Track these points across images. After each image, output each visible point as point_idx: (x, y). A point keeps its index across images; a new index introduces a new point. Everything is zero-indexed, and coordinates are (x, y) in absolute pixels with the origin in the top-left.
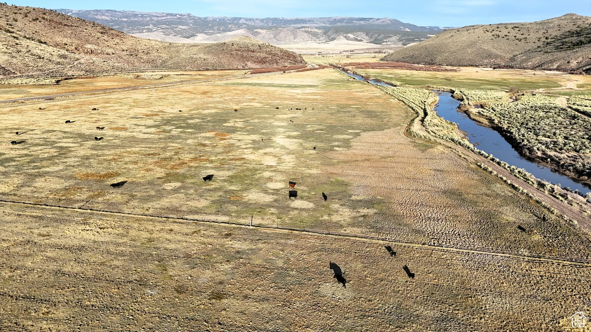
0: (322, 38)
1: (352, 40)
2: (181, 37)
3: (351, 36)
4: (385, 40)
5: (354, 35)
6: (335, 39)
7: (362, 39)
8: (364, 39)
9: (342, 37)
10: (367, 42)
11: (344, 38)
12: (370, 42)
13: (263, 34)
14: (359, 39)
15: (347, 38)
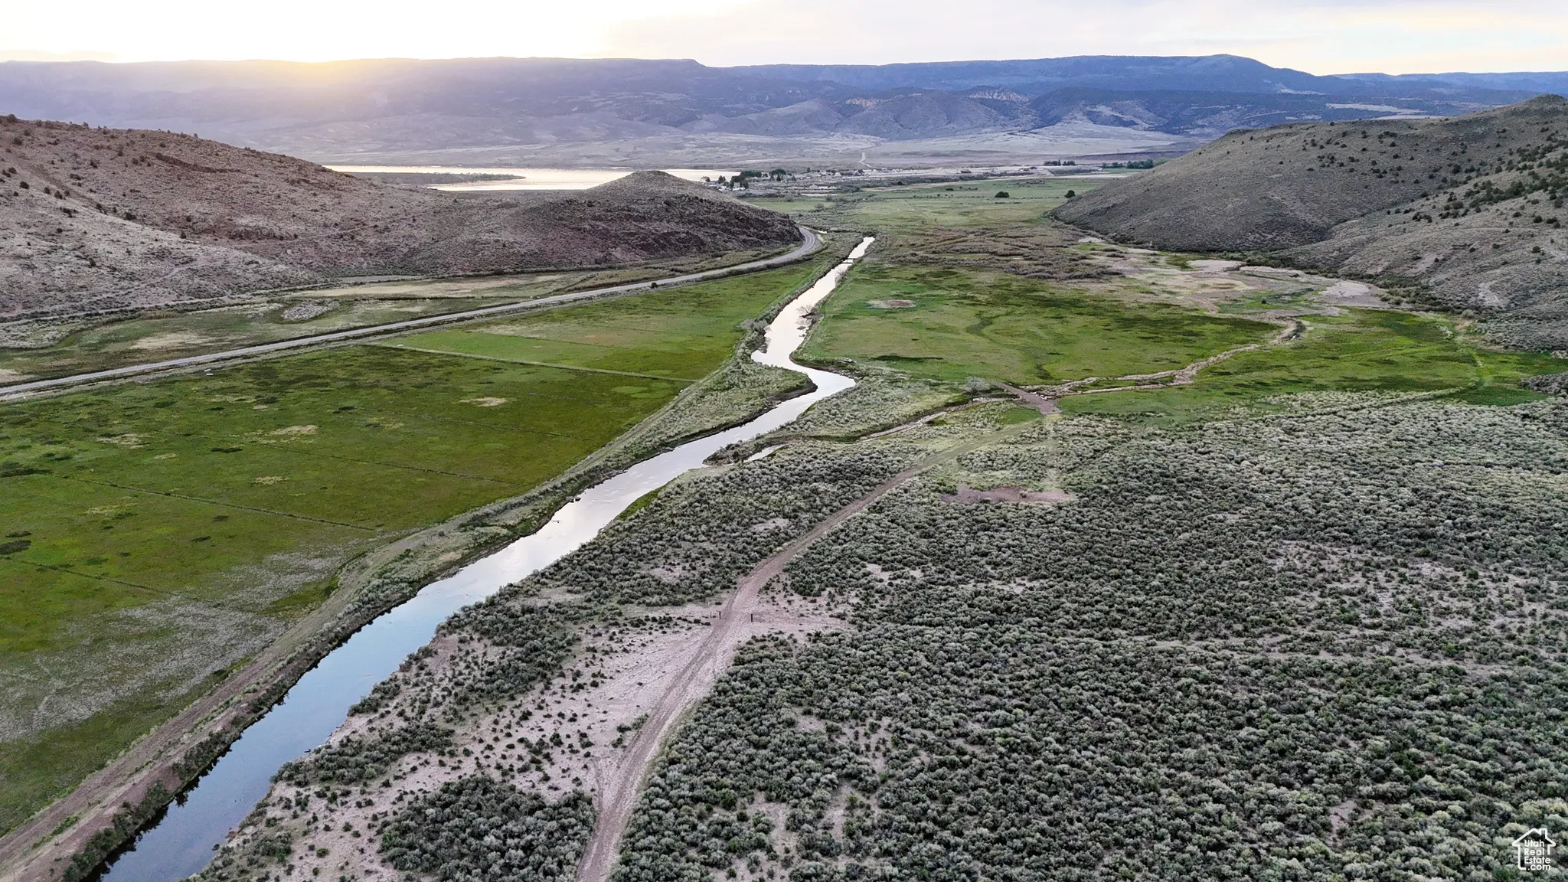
0: (1024, 119)
1: (1105, 123)
2: (660, 123)
3: (1105, 111)
4: (1200, 122)
5: (1115, 109)
6: (1060, 120)
7: (1136, 120)
8: (1141, 118)
9: (1079, 116)
10: (1147, 126)
11: (1085, 118)
12: (1156, 129)
13: (866, 112)
14: (1126, 118)
15: (1094, 118)
